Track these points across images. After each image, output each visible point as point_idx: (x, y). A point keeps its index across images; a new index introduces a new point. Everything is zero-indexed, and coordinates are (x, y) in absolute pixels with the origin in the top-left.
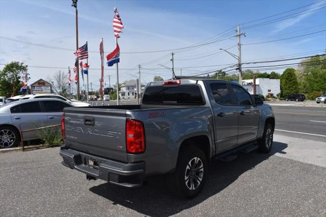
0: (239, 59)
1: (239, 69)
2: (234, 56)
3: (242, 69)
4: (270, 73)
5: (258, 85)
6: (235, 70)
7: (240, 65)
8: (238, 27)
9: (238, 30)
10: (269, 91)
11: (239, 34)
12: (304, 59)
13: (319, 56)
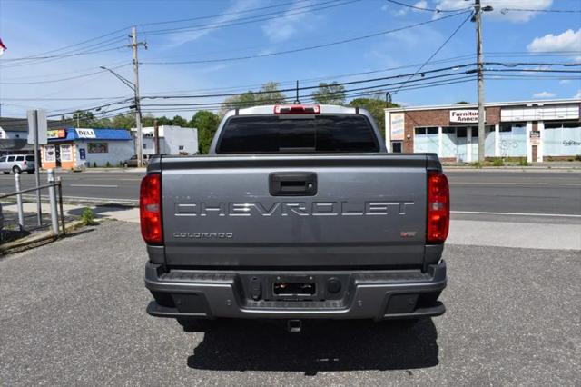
0: (136, 90)
1: (136, 107)
2: (127, 82)
3: (141, 108)
4: (172, 118)
5: (163, 138)
6: (129, 109)
7: (137, 100)
8: (133, 30)
9: (134, 36)
10: (181, 148)
11: (134, 42)
12: (228, 97)
13: (252, 93)
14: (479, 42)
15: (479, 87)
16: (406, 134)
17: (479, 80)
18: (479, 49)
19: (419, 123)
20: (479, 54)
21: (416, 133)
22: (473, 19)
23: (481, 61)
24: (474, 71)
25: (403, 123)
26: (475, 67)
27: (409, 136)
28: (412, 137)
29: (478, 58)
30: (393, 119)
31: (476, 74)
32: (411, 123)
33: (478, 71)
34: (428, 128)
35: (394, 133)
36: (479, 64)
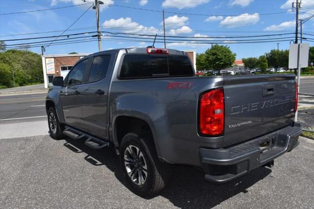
14: (98, 20)
15: (99, 44)
16: (56, 70)
17: (99, 40)
18: (98, 24)
19: (63, 64)
20: (98, 27)
21: (62, 70)
22: (94, 8)
23: (100, 30)
24: (96, 36)
25: (53, 64)
26: (97, 34)
27: (58, 71)
28: (60, 72)
29: (98, 28)
30: (47, 62)
31: (97, 37)
32: (59, 64)
33: (99, 36)
34: (69, 67)
35: (48, 70)
36: (99, 32)
